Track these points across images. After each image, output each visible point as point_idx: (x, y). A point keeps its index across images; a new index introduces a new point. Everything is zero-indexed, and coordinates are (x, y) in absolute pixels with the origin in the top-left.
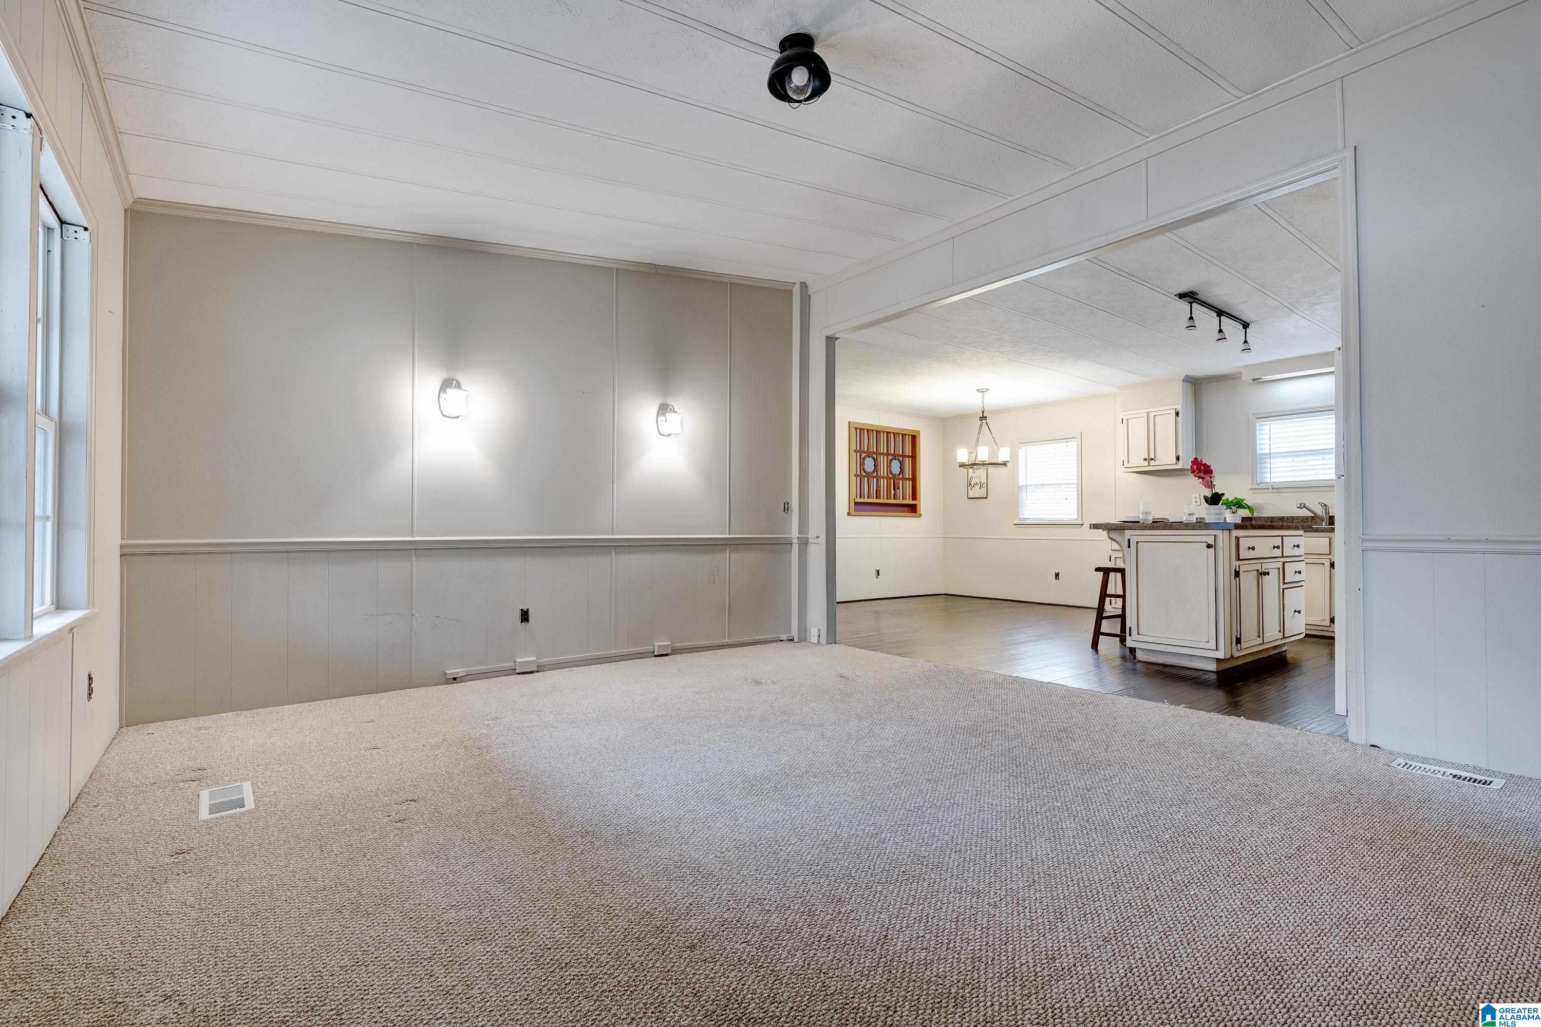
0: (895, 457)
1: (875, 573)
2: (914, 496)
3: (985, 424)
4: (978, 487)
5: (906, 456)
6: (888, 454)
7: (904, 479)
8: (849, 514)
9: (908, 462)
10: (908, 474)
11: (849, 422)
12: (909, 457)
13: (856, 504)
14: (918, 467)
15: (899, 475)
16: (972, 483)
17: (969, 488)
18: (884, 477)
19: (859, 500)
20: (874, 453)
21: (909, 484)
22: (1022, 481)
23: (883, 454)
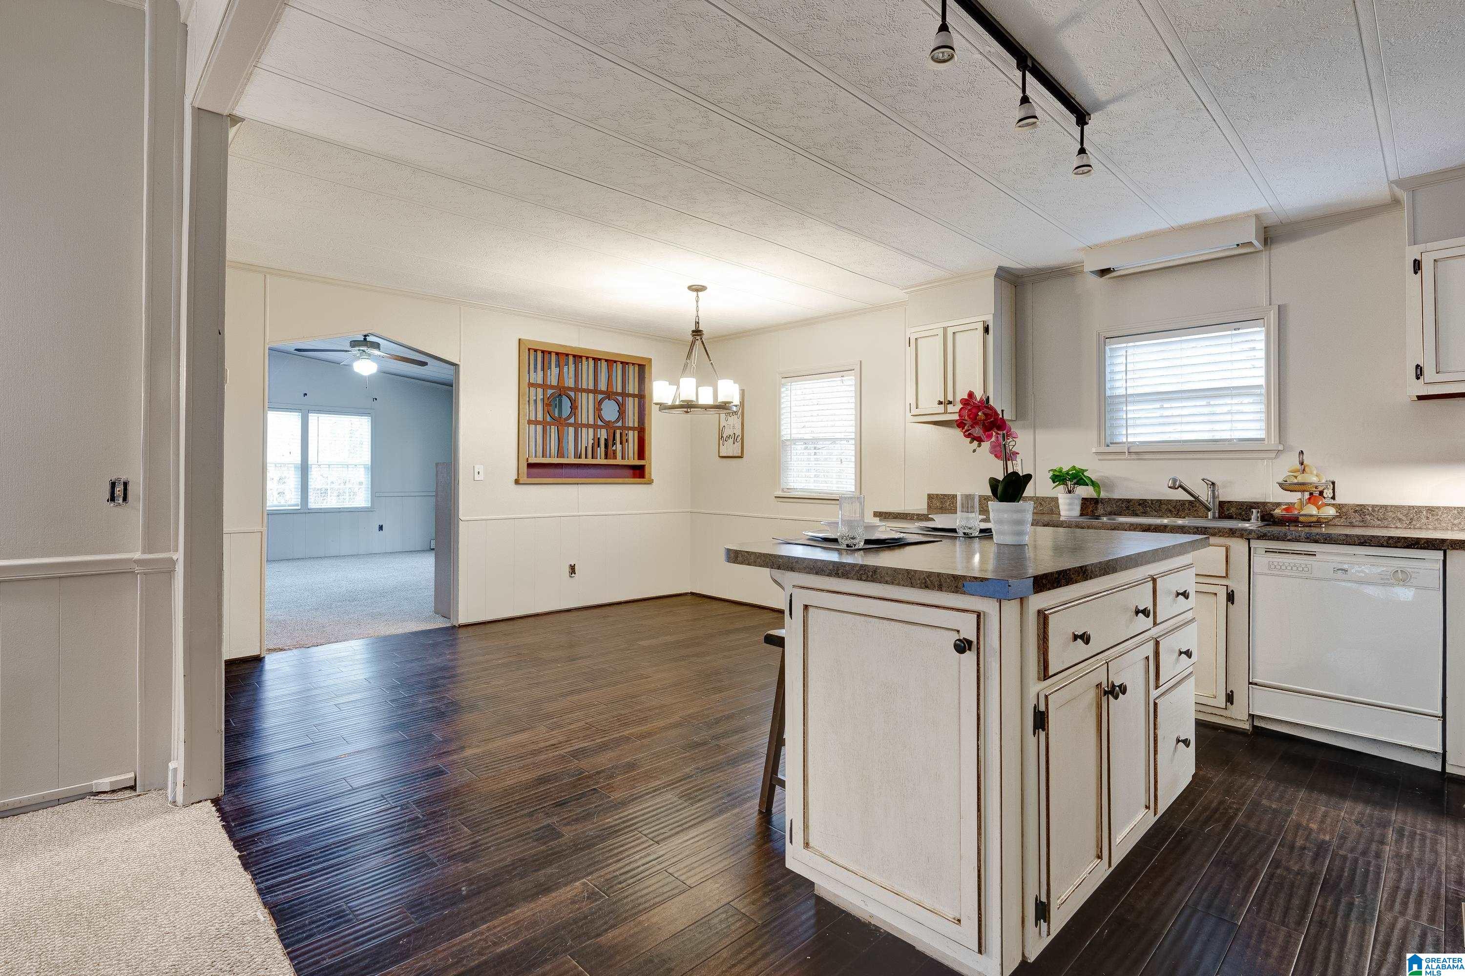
0: (609, 395)
1: (567, 570)
2: (641, 454)
3: (698, 343)
4: (731, 441)
5: (629, 395)
6: (595, 391)
7: (624, 428)
8: (517, 482)
9: (631, 405)
10: (632, 420)
11: (519, 340)
12: (633, 396)
13: (530, 466)
14: (647, 412)
15: (617, 421)
16: (725, 436)
17: (721, 442)
18: (588, 426)
19: (533, 460)
20: (570, 389)
21: (633, 436)
22: (786, 432)
23: (588, 391)
